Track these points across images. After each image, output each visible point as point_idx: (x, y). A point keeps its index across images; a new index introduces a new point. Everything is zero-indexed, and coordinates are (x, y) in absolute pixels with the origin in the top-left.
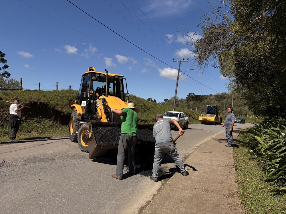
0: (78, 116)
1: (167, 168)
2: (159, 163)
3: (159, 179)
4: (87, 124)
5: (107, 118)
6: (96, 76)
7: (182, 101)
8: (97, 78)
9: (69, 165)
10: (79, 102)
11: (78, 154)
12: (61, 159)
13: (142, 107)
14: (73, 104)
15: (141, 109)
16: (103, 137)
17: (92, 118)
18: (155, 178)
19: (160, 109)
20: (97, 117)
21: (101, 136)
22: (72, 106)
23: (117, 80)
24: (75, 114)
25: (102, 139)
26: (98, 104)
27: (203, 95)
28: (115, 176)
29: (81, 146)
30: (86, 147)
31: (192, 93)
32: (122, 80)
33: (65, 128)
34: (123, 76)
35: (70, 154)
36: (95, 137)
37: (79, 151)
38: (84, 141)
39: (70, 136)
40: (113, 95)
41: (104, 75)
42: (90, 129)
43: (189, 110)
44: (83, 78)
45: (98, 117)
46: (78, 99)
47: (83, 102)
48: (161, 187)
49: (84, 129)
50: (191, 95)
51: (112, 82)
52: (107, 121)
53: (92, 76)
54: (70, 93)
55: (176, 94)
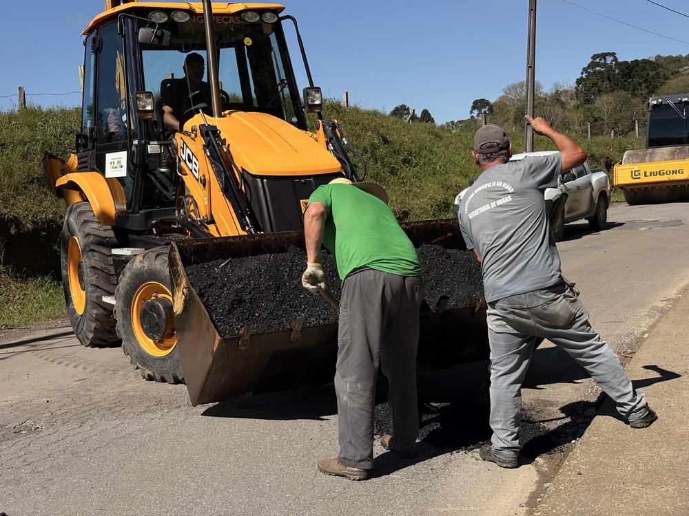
0: (96, 226)
1: (546, 405)
2: (515, 382)
3: (525, 455)
4: (153, 255)
5: (241, 217)
6: (153, 25)
7: (558, 101)
8: (159, 33)
9: (108, 445)
10: (91, 161)
11: (131, 393)
12: (63, 424)
13: (378, 153)
14: (64, 172)
15: (371, 162)
16: (240, 302)
17: (165, 228)
18: (505, 452)
19: (463, 154)
20: (190, 217)
21: (232, 297)
22: (62, 181)
23: (256, 30)
24: (84, 218)
25: (239, 310)
26: (184, 157)
27: (659, 57)
28: (337, 467)
29: (142, 359)
30: (163, 359)
31: (604, 56)
32: (278, 29)
33: (38, 292)
34: (282, 9)
35: (97, 398)
36: (206, 307)
37: (135, 383)
38: (150, 331)
39: (77, 322)
40: (246, 105)
41: (190, 12)
42: (174, 273)
43: (599, 139)
44: (94, 40)
45: (193, 220)
46: (85, 146)
47: (110, 157)
48: (538, 487)
49: (141, 279)
50: (598, 64)
51: (228, 46)
52: (244, 229)
53: (136, 25)
54: (33, 127)
55: (531, 67)
